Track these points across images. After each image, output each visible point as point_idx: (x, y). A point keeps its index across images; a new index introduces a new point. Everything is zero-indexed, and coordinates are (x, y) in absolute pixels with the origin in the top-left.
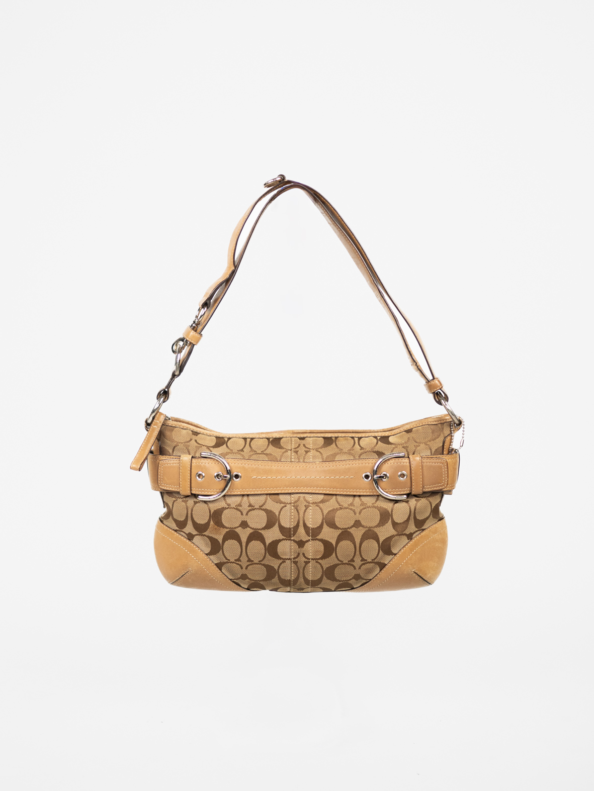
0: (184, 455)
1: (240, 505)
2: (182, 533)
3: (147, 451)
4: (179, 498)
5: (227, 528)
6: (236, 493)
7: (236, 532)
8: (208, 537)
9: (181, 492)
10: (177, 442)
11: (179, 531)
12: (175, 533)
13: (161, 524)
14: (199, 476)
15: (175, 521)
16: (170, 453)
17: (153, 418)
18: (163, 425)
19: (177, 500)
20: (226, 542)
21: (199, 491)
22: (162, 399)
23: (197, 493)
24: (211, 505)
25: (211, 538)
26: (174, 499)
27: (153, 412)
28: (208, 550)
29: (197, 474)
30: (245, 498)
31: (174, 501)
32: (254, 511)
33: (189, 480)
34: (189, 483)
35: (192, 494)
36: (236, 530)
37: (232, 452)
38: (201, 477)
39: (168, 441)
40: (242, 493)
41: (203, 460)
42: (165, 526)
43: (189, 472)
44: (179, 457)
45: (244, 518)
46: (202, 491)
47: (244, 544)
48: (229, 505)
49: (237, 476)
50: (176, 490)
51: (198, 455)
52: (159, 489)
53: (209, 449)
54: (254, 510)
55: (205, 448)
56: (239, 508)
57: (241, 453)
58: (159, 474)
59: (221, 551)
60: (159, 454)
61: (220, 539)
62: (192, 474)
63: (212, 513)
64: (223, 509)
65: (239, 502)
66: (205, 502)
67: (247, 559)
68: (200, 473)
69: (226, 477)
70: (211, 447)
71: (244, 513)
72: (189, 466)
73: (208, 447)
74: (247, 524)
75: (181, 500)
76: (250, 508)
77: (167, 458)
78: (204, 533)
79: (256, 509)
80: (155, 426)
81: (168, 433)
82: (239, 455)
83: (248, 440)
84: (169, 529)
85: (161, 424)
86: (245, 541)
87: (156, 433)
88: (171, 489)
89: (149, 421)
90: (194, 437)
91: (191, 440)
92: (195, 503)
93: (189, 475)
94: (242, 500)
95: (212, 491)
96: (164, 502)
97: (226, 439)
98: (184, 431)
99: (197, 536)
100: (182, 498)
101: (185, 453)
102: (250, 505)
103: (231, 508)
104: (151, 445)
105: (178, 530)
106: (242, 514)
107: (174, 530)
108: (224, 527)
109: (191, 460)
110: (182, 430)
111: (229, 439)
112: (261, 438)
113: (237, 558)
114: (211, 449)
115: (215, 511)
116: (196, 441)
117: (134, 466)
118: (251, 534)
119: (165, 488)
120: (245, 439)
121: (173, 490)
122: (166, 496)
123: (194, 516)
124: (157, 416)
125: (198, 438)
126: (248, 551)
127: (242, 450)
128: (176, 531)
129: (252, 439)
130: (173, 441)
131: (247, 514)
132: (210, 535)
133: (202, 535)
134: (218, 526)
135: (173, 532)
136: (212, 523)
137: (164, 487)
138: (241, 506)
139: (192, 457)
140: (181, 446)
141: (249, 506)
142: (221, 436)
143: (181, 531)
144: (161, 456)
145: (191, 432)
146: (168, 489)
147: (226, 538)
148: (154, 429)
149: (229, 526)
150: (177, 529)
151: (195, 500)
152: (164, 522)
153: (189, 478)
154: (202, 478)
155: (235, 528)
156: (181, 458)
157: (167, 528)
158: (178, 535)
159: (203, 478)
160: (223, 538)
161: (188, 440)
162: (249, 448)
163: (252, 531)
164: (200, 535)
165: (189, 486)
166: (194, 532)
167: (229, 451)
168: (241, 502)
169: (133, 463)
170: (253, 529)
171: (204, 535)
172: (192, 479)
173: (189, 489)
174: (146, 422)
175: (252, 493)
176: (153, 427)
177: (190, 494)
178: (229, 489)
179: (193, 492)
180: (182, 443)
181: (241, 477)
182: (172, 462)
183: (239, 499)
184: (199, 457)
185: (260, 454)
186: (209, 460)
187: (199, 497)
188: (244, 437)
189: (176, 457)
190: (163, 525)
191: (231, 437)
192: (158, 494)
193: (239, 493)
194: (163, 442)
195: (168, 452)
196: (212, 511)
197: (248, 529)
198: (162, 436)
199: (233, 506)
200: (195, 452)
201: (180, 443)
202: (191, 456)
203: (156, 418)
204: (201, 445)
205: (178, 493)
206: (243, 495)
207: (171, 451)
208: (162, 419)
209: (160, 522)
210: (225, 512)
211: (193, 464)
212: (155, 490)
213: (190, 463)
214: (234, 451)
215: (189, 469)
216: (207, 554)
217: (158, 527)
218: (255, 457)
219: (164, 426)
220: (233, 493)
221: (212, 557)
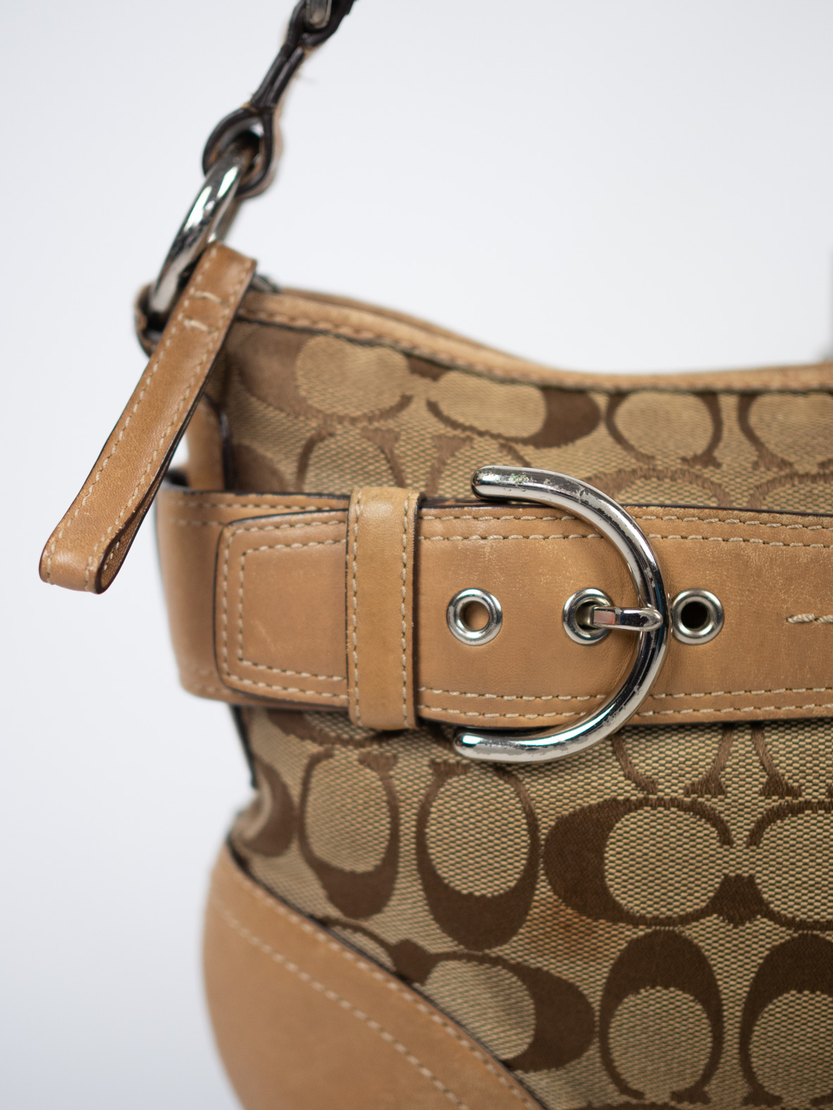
0: (375, 490)
1: (712, 785)
2: (360, 940)
3: (147, 472)
4: (345, 743)
5: (635, 921)
6: (687, 715)
7: (688, 943)
8: (520, 970)
9: (355, 712)
10: (327, 417)
11: (345, 926)
12: (321, 936)
13: (239, 876)
14: (468, 613)
15: (322, 870)
16: (281, 480)
17: (184, 281)
18: (238, 319)
19: (328, 755)
20: (630, 1000)
21: (464, 705)
22: (230, 176)
23: (454, 715)
24: (536, 788)
25: (534, 979)
26: (313, 748)
27: (181, 243)
28: (515, 1043)
29: (453, 602)
30: (742, 743)
31: (315, 761)
32: (799, 820)
33: (406, 642)
34: (406, 658)
35: (420, 720)
36: (691, 932)
37: (648, 469)
38: (481, 620)
39: (271, 413)
40: (727, 714)
41: (488, 520)
42: (259, 893)
43: (406, 591)
44: (341, 504)
45: (739, 861)
46: (483, 708)
47: (733, 1013)
48: (647, 785)
49: (696, 615)
50: (326, 697)
51: (453, 486)
52: (226, 692)
53: (511, 451)
54: (796, 810)
55: (491, 446)
56: (706, 800)
57: (708, 472)
58: (224, 602)
59: (593, 1051)
60: (219, 484)
61: (593, 988)
62: (424, 601)
63: (543, 833)
64: (615, 809)
65: (704, 768)
66: (501, 769)
67: (743, 1089)
68: (474, 594)
69: (638, 620)
70: (525, 441)
71: (740, 834)
72: (407, 557)
73: (508, 445)
74: (758, 894)
75: (354, 754)
76: (775, 802)
77: (265, 509)
78: (496, 951)
79: (807, 805)
80: (194, 323)
81: (267, 366)
82: (695, 488)
83: (728, 404)
84: (282, 910)
85: (228, 312)
86: (744, 991)
87: (200, 364)
88: (293, 693)
89: (160, 303)
90: (422, 388)
91: (405, 401)
92: (443, 772)
93: (406, 609)
94: (723, 753)
95: (548, 708)
96: (252, 757)
97: (601, 401)
98: (363, 356)
99: (452, 964)
100: (359, 744)
101: (370, 478)
102: (774, 786)
103: (661, 802)
104: (170, 431)
105: (336, 922)
106: (726, 838)
107: (312, 918)
108: (617, 914)
109: (419, 518)
110: (349, 348)
111: (618, 396)
112: (795, 393)
113: (688, 1083)
114: (528, 452)
115: (565, 826)
116: (433, 408)
117: (64, 558)
118: (777, 952)
119: (261, 688)
120: (708, 396)
121: (310, 695)
122: (265, 732)
123: (434, 851)
124: (206, 265)
125: (446, 389)
126: (753, 1049)
127: (708, 458)
128: (324, 923)
129: (748, 397)
130: (300, 409)
131: (755, 838)
132: (534, 962)
133: (483, 960)
134: (582, 909)
135: (308, 928)
136: (543, 889)
137: (256, 677)
138: (720, 790)
139: (423, 502)
140: (347, 437)
141: (767, 792)
142: (570, 382)
143: (357, 929)
144: (230, 496)
145: (400, 360)
146: (277, 691)
147: (622, 983)
148: (188, 341)
149: (650, 912)
150: (333, 912)
151: (440, 753)
152: (259, 865)
153: (407, 625)
154: (487, 629)
155: (686, 919)
156: (355, 509)
157: (270, 902)
158: (335, 946)
159: (496, 631)
160: (610, 980)
161: (390, 400)
162: (746, 444)
163: (782, 935)
164: (470, 958)
165: (406, 675)
166: (434, 940)
167: (631, 463)
168: (719, 767)
169: (56, 540)
170: (789, 923)
171: (497, 961)
172: (424, 634)
173: (406, 691)
174: (144, 303)
175: (787, 711)
176: (182, 328)
177: (409, 723)
178: (650, 694)
179: (432, 712)
180: (354, 421)
181: (720, 617)
182: (299, 531)
183: (702, 749)
184: (461, 503)
185: (814, 478)
186: (528, 515)
187: (469, 739)
188: (700, 384)
189: (323, 502)
190: (247, 884)
191: (625, 385)
192: (218, 716)
193: (706, 714)
194: (243, 418)
195: (275, 473)
196: (546, 824)
197: (763, 923)
198: (236, 386)
199: (671, 789)
200: (435, 474)
201: (341, 420)
202: (415, 497)
203: (198, 278)
204: (464, 428)
205: (340, 714)
206: (728, 727)
207: (287, 468)
208: (235, 282)
209: (232, 866)
210: (627, 825)
211: (425, 545)
212: (203, 693)
213: (408, 539)
214: (660, 465)
215: (407, 573)
216: (509, 1065)
217: (218, 890)
218: (783, 495)
219: (246, 329)
220: (671, 716)
221: (539, 1080)
